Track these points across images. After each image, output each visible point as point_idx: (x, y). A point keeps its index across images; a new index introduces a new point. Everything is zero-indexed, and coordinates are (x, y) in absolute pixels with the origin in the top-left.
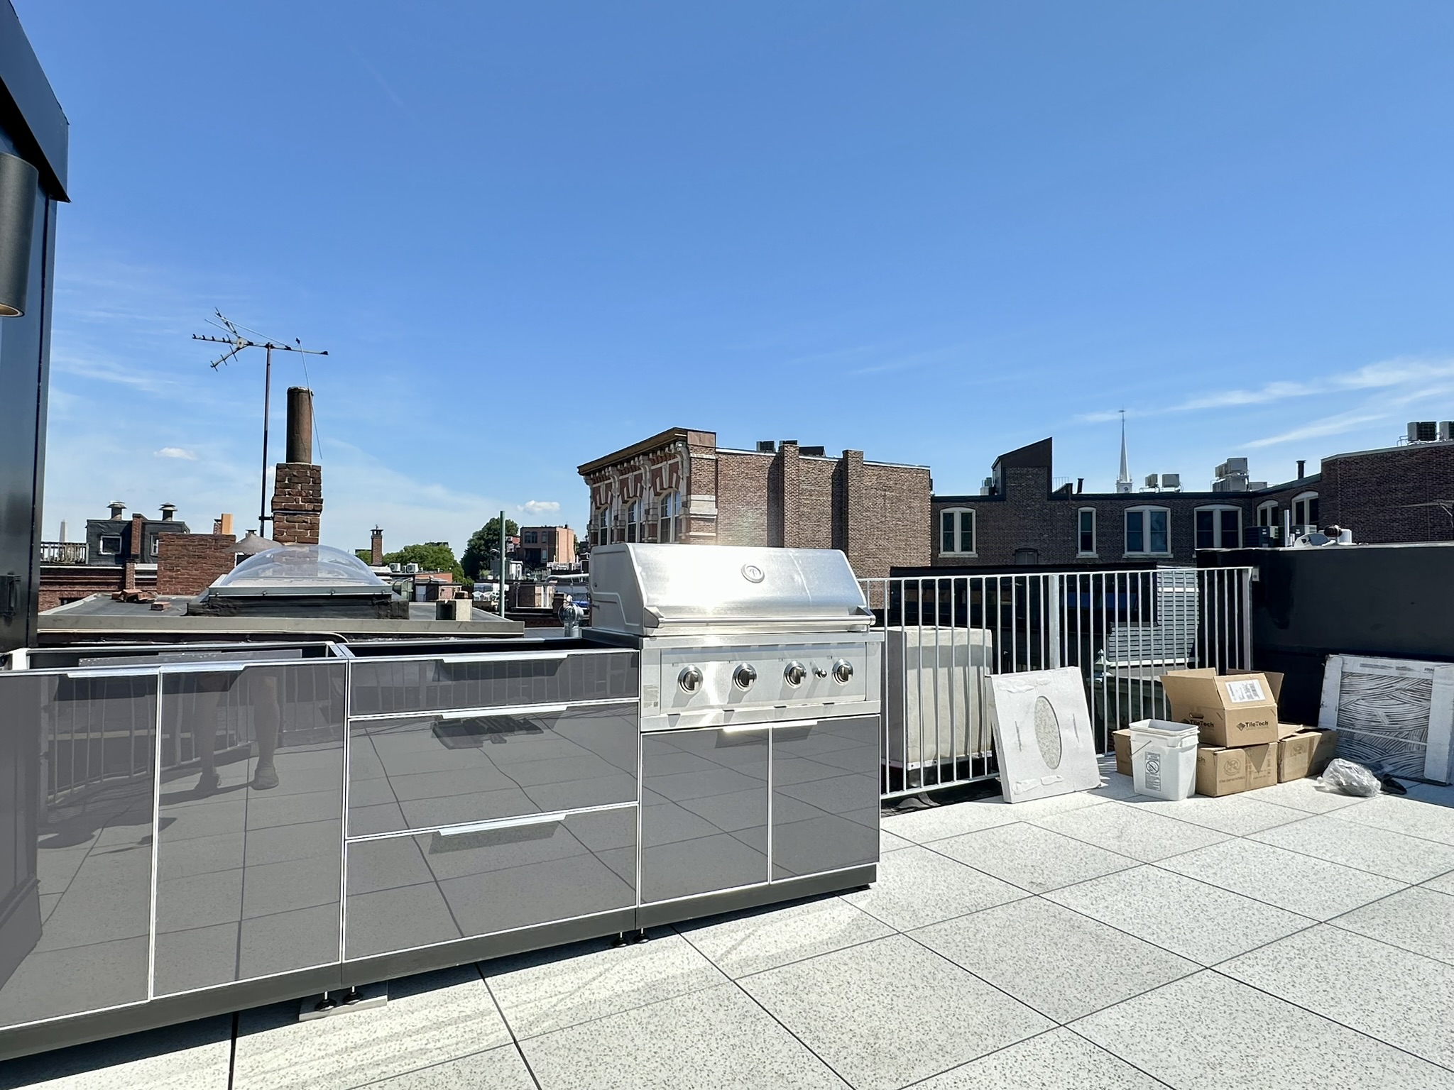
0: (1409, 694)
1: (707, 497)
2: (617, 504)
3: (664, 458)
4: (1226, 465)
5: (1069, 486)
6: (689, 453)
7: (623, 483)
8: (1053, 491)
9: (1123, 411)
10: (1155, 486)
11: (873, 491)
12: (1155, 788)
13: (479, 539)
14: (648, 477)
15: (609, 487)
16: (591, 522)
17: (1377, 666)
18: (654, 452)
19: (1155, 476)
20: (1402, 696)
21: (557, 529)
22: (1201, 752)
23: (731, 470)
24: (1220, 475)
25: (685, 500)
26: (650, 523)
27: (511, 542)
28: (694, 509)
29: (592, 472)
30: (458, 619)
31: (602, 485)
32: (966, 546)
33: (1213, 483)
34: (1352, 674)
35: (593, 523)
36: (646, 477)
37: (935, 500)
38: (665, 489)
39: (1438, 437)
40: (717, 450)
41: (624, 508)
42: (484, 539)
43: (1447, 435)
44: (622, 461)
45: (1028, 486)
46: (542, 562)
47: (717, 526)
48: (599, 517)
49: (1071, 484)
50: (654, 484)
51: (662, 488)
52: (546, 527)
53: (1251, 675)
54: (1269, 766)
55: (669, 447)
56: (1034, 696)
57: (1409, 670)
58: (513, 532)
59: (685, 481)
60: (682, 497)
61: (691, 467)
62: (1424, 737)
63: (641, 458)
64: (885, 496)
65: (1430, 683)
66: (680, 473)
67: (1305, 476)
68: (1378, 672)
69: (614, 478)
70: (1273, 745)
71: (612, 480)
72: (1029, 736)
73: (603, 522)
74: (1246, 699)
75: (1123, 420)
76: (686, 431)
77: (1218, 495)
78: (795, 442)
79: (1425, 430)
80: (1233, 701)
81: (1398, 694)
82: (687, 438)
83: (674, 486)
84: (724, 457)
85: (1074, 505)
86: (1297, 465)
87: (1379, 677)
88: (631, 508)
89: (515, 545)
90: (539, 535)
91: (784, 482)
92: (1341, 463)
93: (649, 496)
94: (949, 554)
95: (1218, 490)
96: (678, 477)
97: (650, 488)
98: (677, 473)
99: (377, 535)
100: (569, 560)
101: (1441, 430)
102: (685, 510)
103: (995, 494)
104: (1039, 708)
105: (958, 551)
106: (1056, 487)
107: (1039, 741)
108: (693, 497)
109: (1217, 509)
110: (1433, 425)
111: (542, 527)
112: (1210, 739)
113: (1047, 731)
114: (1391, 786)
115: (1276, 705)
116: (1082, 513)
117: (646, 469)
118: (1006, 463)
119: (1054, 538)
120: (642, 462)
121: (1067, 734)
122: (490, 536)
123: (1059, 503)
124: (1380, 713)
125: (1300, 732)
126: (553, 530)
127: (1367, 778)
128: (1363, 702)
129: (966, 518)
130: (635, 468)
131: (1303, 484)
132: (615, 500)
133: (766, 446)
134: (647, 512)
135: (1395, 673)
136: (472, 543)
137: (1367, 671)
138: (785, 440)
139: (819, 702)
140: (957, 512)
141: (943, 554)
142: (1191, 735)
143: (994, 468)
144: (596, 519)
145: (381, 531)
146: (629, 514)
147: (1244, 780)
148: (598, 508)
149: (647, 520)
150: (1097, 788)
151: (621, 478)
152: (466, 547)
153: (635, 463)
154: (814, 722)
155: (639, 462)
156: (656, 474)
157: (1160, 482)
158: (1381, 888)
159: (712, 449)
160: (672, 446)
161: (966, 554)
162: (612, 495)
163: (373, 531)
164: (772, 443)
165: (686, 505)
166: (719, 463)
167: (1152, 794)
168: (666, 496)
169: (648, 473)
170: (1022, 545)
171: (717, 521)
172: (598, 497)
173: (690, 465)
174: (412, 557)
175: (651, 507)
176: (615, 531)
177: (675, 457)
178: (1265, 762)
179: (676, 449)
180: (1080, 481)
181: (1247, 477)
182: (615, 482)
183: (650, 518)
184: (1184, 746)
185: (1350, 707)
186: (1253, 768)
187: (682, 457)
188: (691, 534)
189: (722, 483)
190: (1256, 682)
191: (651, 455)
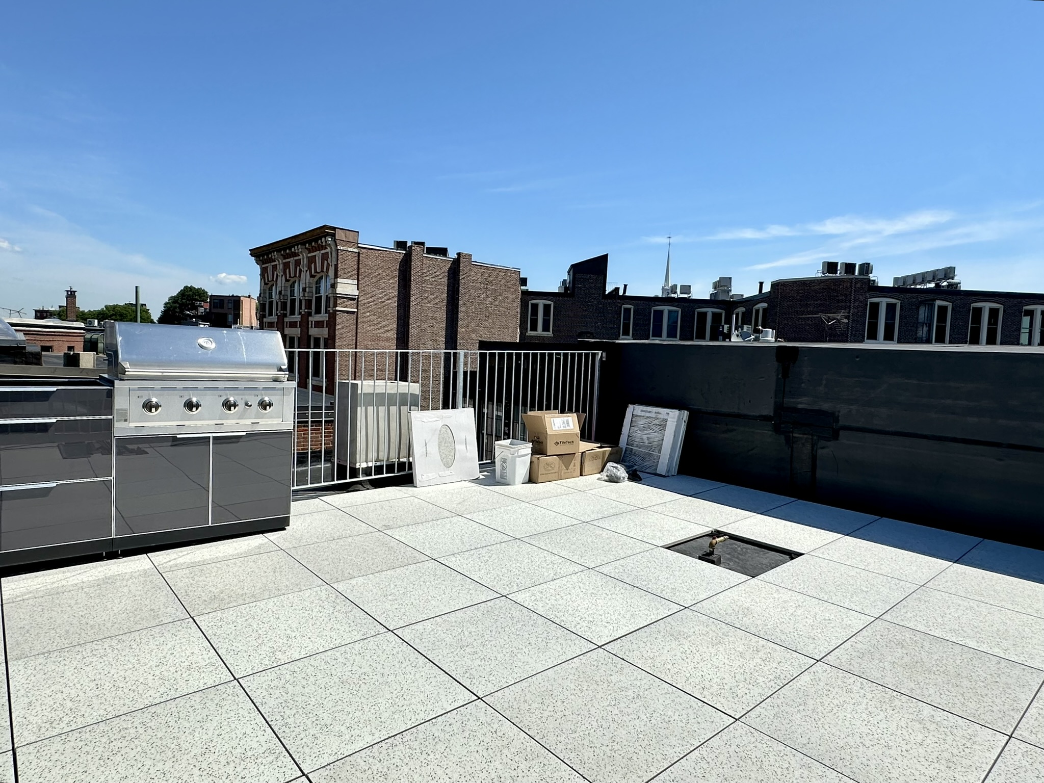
0: (658, 427)
1: (350, 281)
2: (281, 281)
3: (317, 248)
4: (718, 281)
5: (617, 289)
6: (337, 246)
7: (286, 266)
8: (607, 293)
9: (670, 237)
10: (675, 293)
11: (478, 285)
12: (504, 478)
13: (174, 302)
14: (305, 262)
15: (275, 267)
16: (260, 294)
17: (647, 412)
18: (310, 243)
19: (675, 286)
20: (655, 428)
21: (242, 298)
22: (533, 458)
23: (368, 262)
24: (715, 288)
25: (333, 282)
26: (307, 298)
27: (202, 307)
28: (340, 290)
29: (261, 254)
30: (81, 367)
31: (269, 266)
32: (546, 328)
33: (711, 293)
34: (637, 416)
35: (262, 296)
36: (303, 262)
37: (526, 293)
38: (319, 273)
39: (839, 272)
40: (359, 245)
41: (287, 285)
42: (178, 303)
43: (843, 272)
44: (285, 247)
45: (590, 288)
46: (228, 324)
47: (357, 304)
48: (267, 292)
49: (619, 288)
50: (310, 268)
51: (316, 272)
52: (233, 296)
53: (568, 414)
54: (574, 466)
55: (321, 240)
56: (440, 424)
57: (660, 414)
58: (205, 298)
59: (333, 268)
60: (330, 281)
61: (338, 257)
62: (660, 451)
63: (299, 246)
64: (487, 288)
65: (666, 420)
66: (329, 260)
67: (763, 292)
68: (648, 415)
69: (278, 261)
70: (578, 456)
71: (277, 263)
72: (433, 449)
73: (271, 295)
74: (562, 428)
75: (670, 244)
76: (334, 229)
77: (712, 302)
78: (423, 244)
79: (831, 267)
80: (554, 429)
81: (653, 427)
82: (335, 234)
83: (325, 270)
84: (366, 251)
85: (619, 303)
86: (759, 284)
87: (648, 417)
88: (292, 286)
89: (205, 309)
90: (226, 302)
91: (411, 273)
92: (782, 285)
93: (305, 278)
94: (533, 333)
95: (713, 298)
96: (328, 264)
97: (307, 271)
98: (327, 261)
99: (71, 295)
100: (251, 323)
101: (841, 268)
102: (332, 290)
103: (569, 292)
104: (442, 432)
105: (540, 332)
106: (609, 289)
107: (440, 452)
108: (339, 280)
109: (710, 311)
110: (837, 264)
111: (229, 296)
112: (539, 449)
113: (446, 445)
114: (634, 477)
115: (579, 432)
116: (625, 309)
117: (304, 257)
118: (577, 269)
119: (605, 325)
120: (300, 250)
121: (460, 447)
122: (184, 301)
123: (609, 301)
124: (645, 437)
125: (598, 447)
126: (237, 299)
127: (621, 472)
128: (639, 432)
129: (547, 308)
130: (295, 254)
131: (761, 297)
132: (279, 279)
133: (401, 245)
134: (304, 290)
135: (653, 415)
136: (168, 306)
137: (643, 414)
138: (416, 241)
139: (249, 422)
140: (541, 303)
141: (530, 333)
142: (526, 449)
143: (569, 272)
144: (265, 293)
145: (75, 292)
146: (291, 290)
147: (557, 474)
148: (266, 284)
149: (304, 296)
150: (477, 479)
151: (284, 261)
152: (163, 309)
153: (295, 250)
154: (244, 434)
155: (298, 250)
156: (312, 260)
157: (678, 290)
158: (566, 521)
159: (356, 244)
160: (323, 239)
161: (545, 334)
162: (277, 274)
163: (67, 291)
164: (406, 243)
165: (334, 286)
166: (361, 255)
167: (503, 482)
168: (320, 278)
169: (305, 259)
170: (584, 329)
171: (358, 301)
172: (266, 275)
173: (338, 255)
174: (113, 315)
175: (307, 286)
176: (279, 303)
177: (326, 248)
178: (572, 464)
179: (326, 242)
180: (625, 286)
181: (731, 291)
182: (279, 264)
183: (306, 295)
184: (519, 454)
185: (634, 435)
186: (564, 467)
187: (331, 249)
188: (337, 308)
189: (362, 270)
190: (570, 419)
191: (307, 245)
